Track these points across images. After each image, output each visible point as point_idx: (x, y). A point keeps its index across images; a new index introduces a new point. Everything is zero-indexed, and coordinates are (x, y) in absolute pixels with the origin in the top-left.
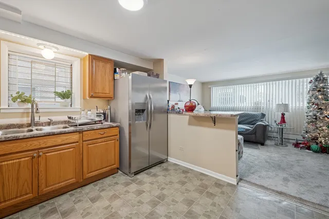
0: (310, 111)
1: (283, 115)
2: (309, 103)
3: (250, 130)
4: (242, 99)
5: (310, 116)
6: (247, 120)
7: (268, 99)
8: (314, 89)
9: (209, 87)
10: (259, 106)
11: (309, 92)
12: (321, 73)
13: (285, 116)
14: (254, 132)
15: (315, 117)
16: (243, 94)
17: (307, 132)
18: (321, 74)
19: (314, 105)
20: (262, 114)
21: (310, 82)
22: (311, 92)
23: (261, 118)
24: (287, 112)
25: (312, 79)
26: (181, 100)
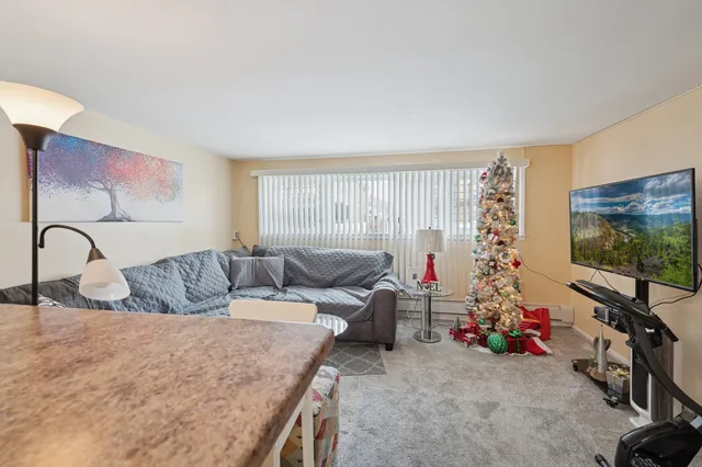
0: (484, 250)
1: (431, 257)
2: (479, 229)
3: (359, 307)
4: (341, 214)
5: (483, 260)
6: (351, 272)
7: (397, 216)
8: (491, 194)
9: (253, 173)
10: (379, 233)
11: (481, 201)
12: (502, 157)
13: (434, 261)
14: (370, 314)
15: (492, 264)
16: (341, 201)
17: (477, 301)
18: (502, 160)
19: (491, 236)
20: (387, 254)
21: (483, 178)
22: (484, 202)
23: (384, 267)
24: (440, 250)
25: (486, 170)
26: (118, 216)
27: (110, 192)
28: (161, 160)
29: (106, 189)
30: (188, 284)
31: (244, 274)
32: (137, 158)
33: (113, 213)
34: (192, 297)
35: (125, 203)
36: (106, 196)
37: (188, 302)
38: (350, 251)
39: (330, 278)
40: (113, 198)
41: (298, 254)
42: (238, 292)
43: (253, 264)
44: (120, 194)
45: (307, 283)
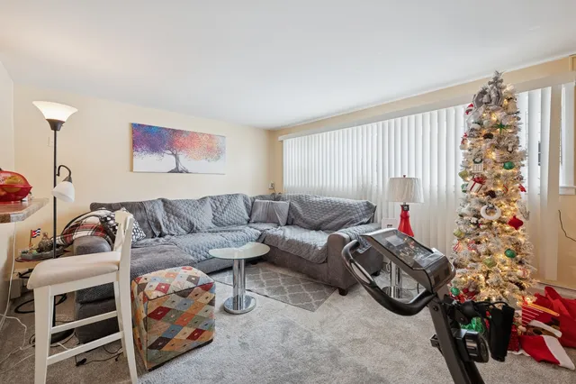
1: (405, 209)
2: (464, 176)
8: (473, 130)
9: (280, 138)
13: (409, 213)
15: (474, 220)
18: (496, 82)
20: (368, 204)
21: (468, 112)
22: (468, 141)
26: (180, 170)
27: (176, 156)
28: (210, 135)
29: (173, 154)
30: (216, 214)
31: (259, 211)
32: (193, 136)
33: (177, 168)
34: (217, 222)
35: (185, 162)
36: (173, 158)
37: (213, 226)
38: (337, 199)
39: (317, 221)
40: (177, 159)
41: (300, 200)
42: (253, 225)
43: (267, 206)
44: (181, 157)
45: (302, 224)
